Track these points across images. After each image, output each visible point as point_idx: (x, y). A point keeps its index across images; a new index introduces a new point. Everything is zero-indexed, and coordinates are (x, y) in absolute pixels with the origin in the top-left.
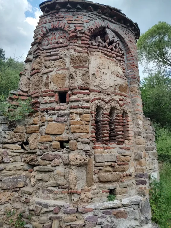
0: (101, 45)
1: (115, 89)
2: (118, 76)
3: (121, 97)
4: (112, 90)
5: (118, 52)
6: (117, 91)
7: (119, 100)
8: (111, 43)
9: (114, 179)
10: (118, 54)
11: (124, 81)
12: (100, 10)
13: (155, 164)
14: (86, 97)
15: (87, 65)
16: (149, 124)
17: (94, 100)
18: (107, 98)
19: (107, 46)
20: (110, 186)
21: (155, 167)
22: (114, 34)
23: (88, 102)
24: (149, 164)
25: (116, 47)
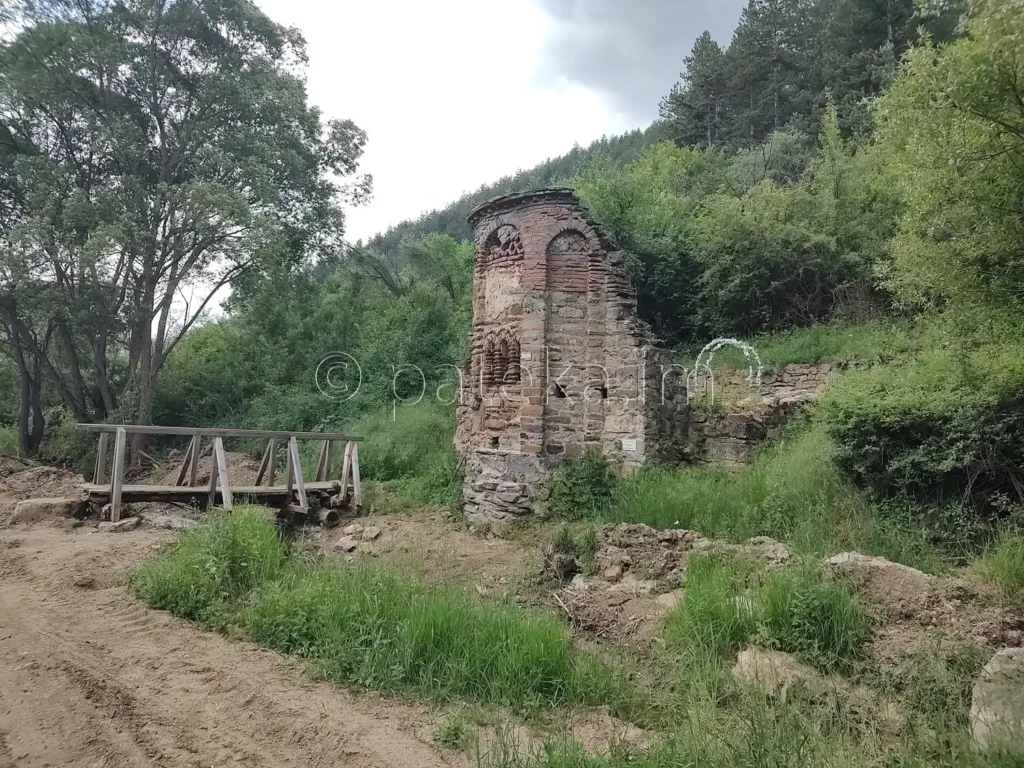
0: (496, 256)
1: (507, 314)
2: (511, 293)
3: (514, 324)
4: (503, 315)
5: (516, 254)
6: (510, 316)
7: (509, 328)
8: (507, 244)
9: (498, 427)
10: (516, 257)
11: (521, 296)
12: (489, 211)
13: (634, 424)
14: (477, 334)
15: (479, 294)
16: (633, 343)
17: (488, 334)
18: (497, 329)
19: (502, 252)
20: (494, 434)
21: (634, 430)
22: (510, 228)
23: (479, 339)
24: (622, 421)
25: (513, 248)
